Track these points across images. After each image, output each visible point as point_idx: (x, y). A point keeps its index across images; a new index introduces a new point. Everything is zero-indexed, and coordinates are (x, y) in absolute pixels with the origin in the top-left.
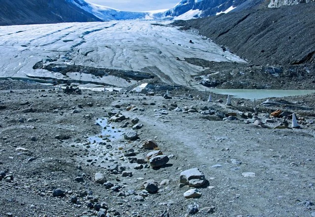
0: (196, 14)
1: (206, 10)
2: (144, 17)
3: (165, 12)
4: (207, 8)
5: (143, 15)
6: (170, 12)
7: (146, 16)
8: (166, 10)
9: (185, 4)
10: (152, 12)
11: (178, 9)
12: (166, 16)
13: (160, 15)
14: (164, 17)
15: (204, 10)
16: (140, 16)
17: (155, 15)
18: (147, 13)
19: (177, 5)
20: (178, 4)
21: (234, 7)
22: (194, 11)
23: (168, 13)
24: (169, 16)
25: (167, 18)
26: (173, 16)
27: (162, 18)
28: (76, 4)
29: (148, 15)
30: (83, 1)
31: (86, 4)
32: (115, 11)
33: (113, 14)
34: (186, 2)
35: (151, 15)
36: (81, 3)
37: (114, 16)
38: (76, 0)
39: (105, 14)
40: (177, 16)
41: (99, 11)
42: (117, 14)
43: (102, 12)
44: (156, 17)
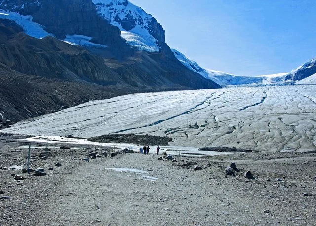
2: (261, 82)
3: (284, 76)
5: (261, 79)
6: (290, 76)
7: (264, 80)
8: (286, 74)
9: (309, 67)
10: (270, 76)
11: (299, 72)
12: (286, 80)
13: (278, 79)
14: (284, 81)
16: (257, 80)
17: (273, 79)
18: (264, 78)
19: (298, 68)
20: (300, 67)
23: (288, 77)
24: (289, 80)
25: (288, 82)
26: (294, 80)
27: (281, 82)
28: (193, 70)
29: (266, 79)
30: (198, 67)
31: (201, 70)
32: (231, 76)
33: (229, 79)
34: (309, 65)
35: (269, 79)
36: (197, 69)
37: (229, 81)
38: (193, 66)
39: (221, 79)
40: (299, 80)
41: (214, 76)
42: (233, 79)
43: (218, 77)
44: (275, 82)
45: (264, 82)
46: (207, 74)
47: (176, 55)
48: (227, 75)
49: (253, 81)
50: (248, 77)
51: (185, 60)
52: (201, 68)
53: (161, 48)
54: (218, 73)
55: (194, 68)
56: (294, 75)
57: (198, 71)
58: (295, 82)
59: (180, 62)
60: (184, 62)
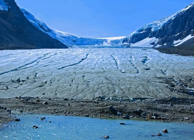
0: (153, 41)
1: (163, 38)
2: (103, 44)
3: (122, 39)
4: (163, 37)
5: (102, 41)
6: (126, 39)
7: (104, 42)
8: (123, 37)
9: (142, 32)
10: (110, 39)
11: (134, 36)
12: (123, 42)
13: (117, 42)
14: (121, 44)
15: (161, 38)
16: (99, 42)
17: (112, 42)
18: (105, 40)
20: (134, 32)
21: (192, 36)
22: (151, 39)
23: (125, 41)
24: (126, 43)
25: (125, 45)
26: (129, 43)
27: (119, 45)
28: (42, 30)
29: (106, 42)
30: (47, 27)
31: (50, 30)
32: (76, 37)
33: (74, 40)
34: (142, 30)
35: (109, 42)
36: (46, 29)
37: (74, 41)
38: (41, 27)
39: (67, 40)
40: (134, 43)
41: (61, 37)
42: (78, 40)
43: (64, 37)
44: (114, 44)
45: (105, 44)
46: (55, 34)
47: (25, 15)
48: (73, 36)
49: (95, 42)
50: (91, 39)
51: (35, 20)
52: (49, 29)
53: (10, 7)
54: (64, 34)
55: (43, 29)
56: (129, 39)
57: (46, 31)
58: (130, 45)
59: (30, 22)
60: (33, 22)
